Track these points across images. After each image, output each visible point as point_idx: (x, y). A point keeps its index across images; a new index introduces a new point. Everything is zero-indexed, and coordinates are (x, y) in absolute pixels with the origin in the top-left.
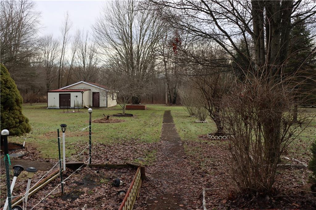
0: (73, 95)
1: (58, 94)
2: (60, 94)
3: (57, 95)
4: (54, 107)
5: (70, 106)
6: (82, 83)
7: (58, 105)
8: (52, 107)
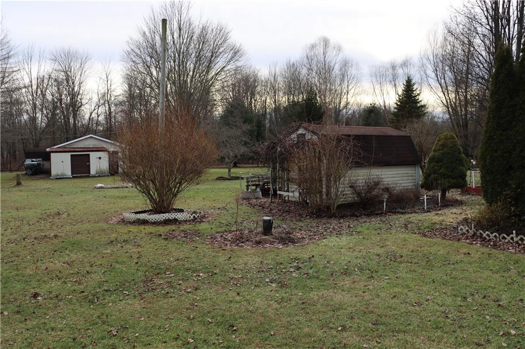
0: (93, 156)
1: (70, 154)
2: (71, 155)
3: (67, 156)
4: (61, 175)
5: (89, 173)
6: (91, 137)
7: (69, 173)
8: (59, 176)
